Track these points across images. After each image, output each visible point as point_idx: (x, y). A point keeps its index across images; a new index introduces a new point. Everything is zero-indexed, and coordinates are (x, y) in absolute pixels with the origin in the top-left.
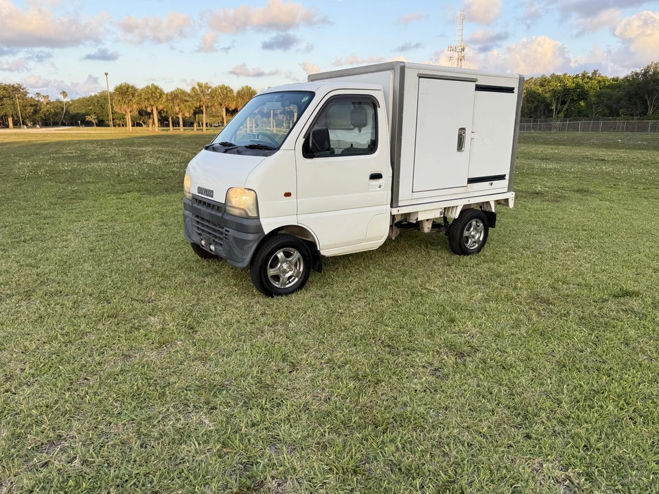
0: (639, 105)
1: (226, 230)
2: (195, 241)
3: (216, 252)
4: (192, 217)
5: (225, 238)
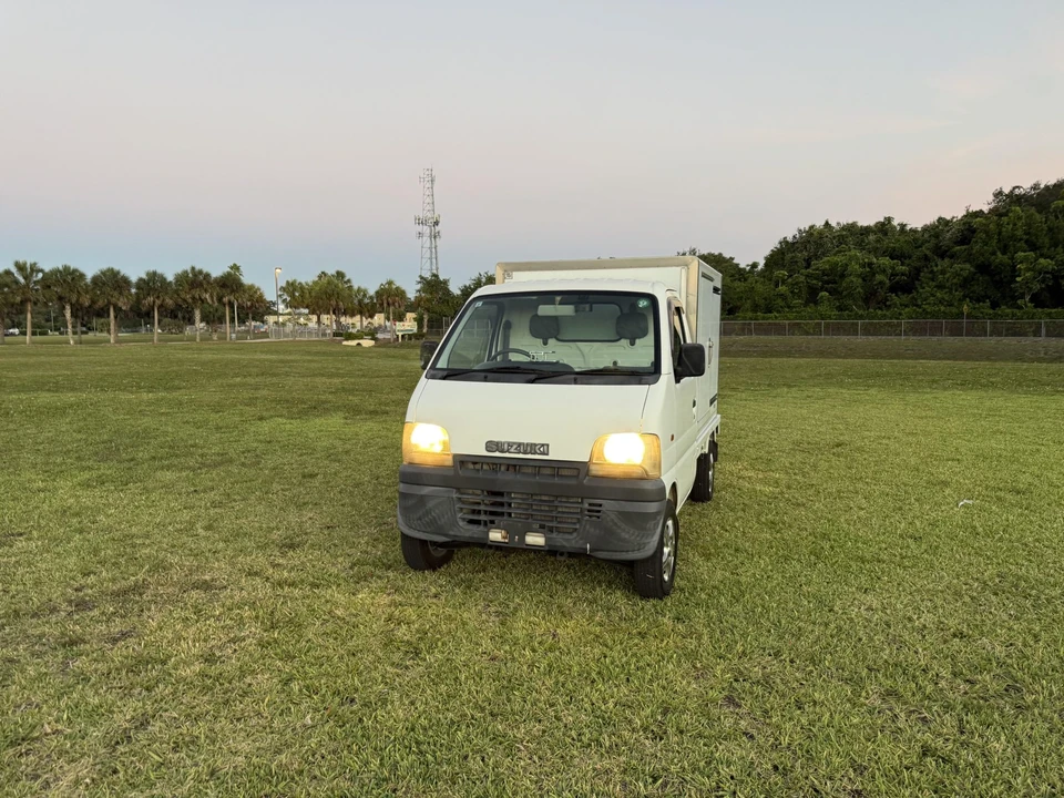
1: (590, 505)
2: (467, 535)
3: (549, 546)
4: (455, 495)
5: (590, 516)
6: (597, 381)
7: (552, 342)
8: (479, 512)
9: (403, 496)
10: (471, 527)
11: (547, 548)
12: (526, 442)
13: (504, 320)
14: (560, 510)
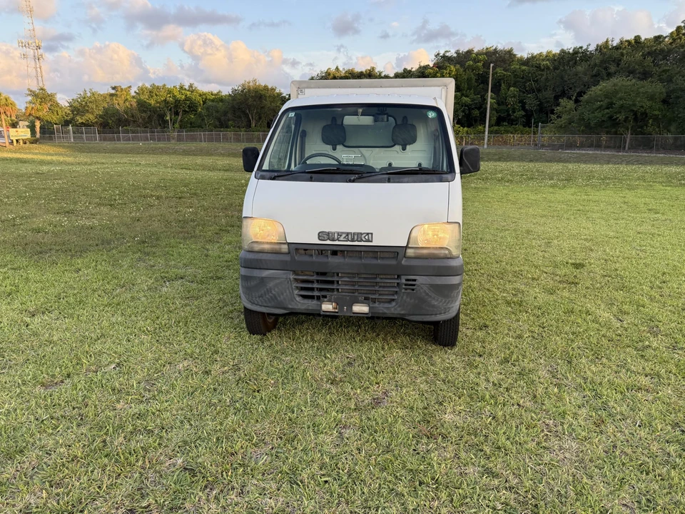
0: (243, 119)
1: (407, 280)
2: (303, 308)
3: (372, 313)
4: (292, 277)
5: (406, 289)
6: (406, 179)
7: (339, 147)
8: (312, 289)
9: (246, 278)
10: (306, 301)
11: (370, 315)
12: (353, 232)
13: (301, 130)
14: (380, 284)
